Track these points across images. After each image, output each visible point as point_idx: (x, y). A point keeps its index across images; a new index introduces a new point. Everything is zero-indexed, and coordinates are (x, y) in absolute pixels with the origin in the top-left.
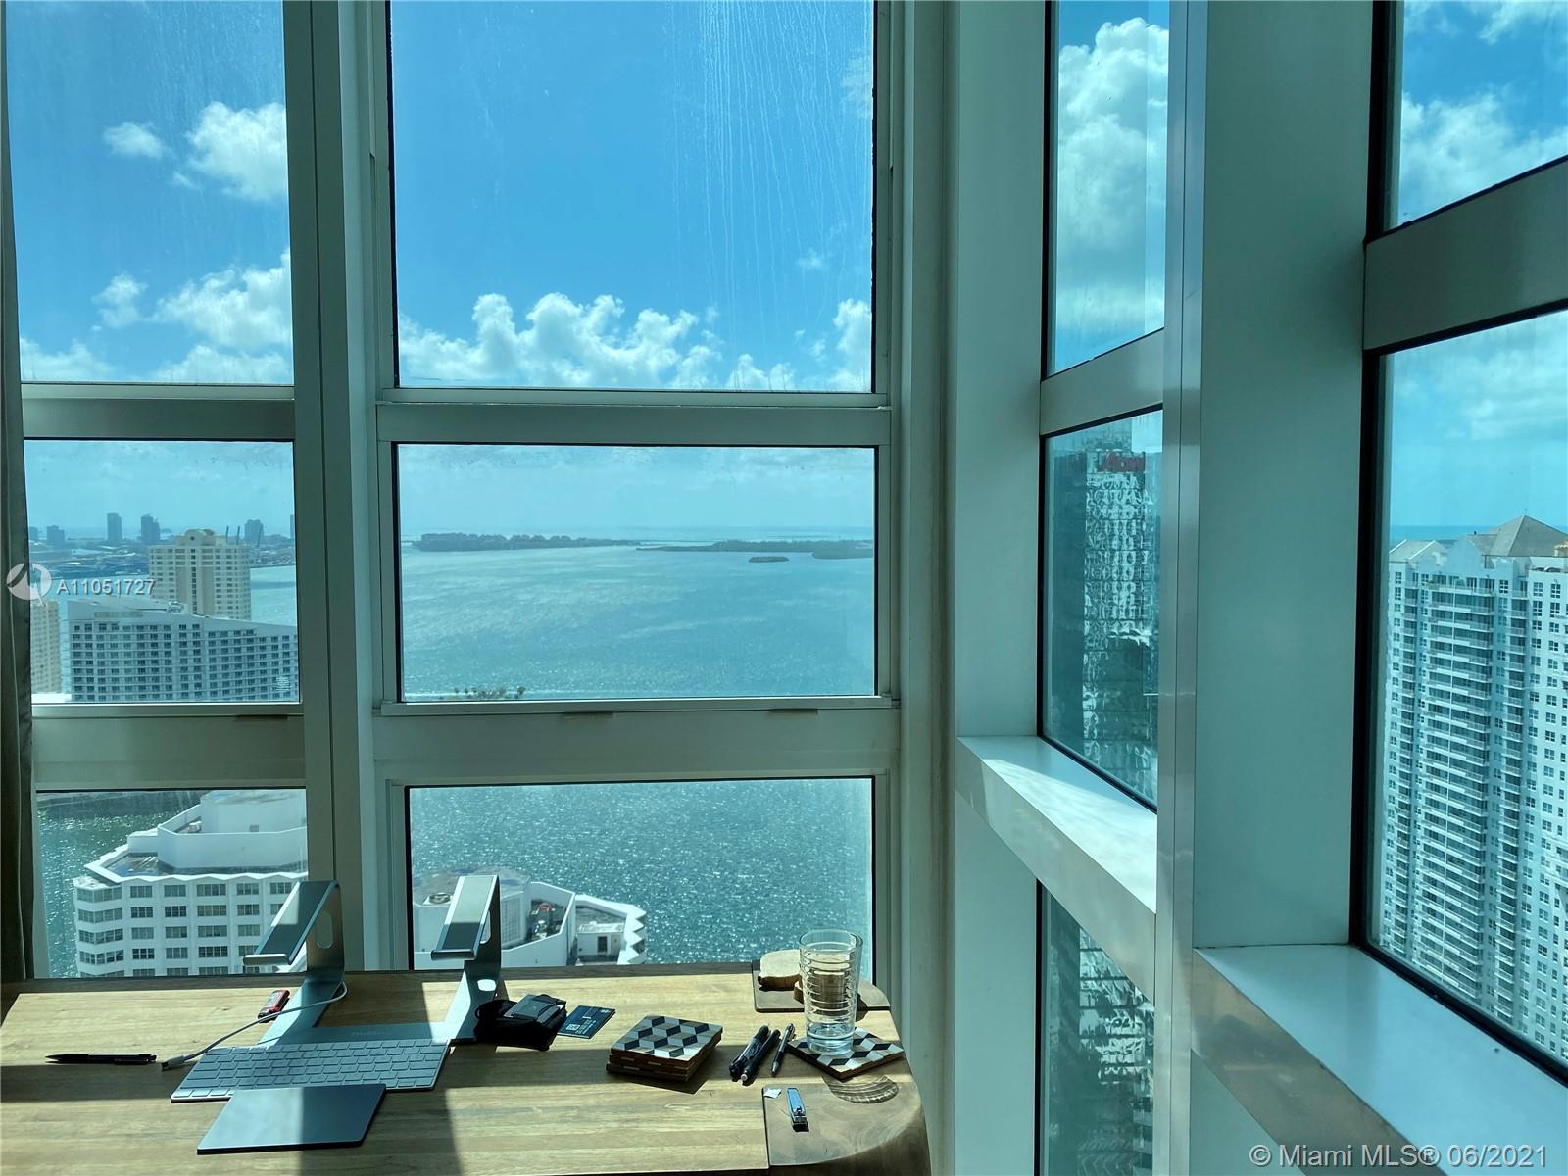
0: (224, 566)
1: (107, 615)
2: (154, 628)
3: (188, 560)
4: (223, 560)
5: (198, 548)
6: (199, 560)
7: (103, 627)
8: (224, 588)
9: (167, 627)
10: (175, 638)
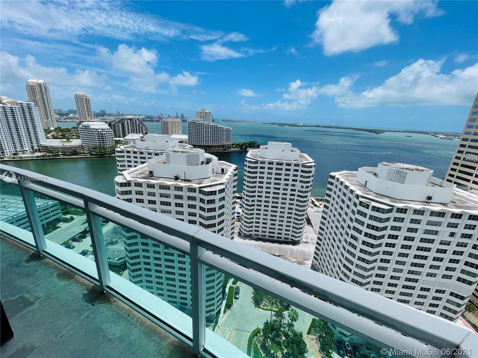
0: (208, 115)
1: (194, 121)
2: (201, 124)
3: (202, 114)
4: (208, 114)
5: (204, 112)
6: (204, 114)
7: (193, 123)
8: (208, 119)
9: (204, 124)
10: (205, 126)
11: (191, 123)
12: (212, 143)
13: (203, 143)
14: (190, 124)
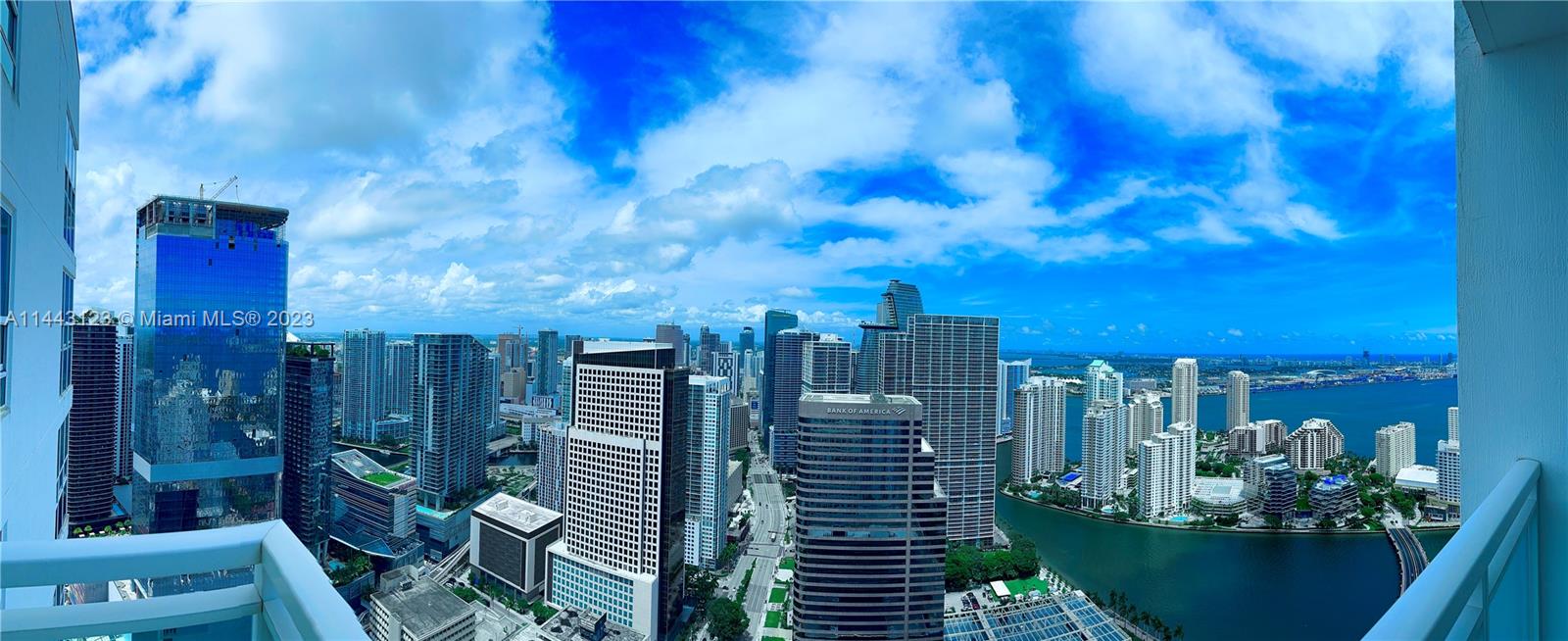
11: (1445, 454)
14: (1443, 455)
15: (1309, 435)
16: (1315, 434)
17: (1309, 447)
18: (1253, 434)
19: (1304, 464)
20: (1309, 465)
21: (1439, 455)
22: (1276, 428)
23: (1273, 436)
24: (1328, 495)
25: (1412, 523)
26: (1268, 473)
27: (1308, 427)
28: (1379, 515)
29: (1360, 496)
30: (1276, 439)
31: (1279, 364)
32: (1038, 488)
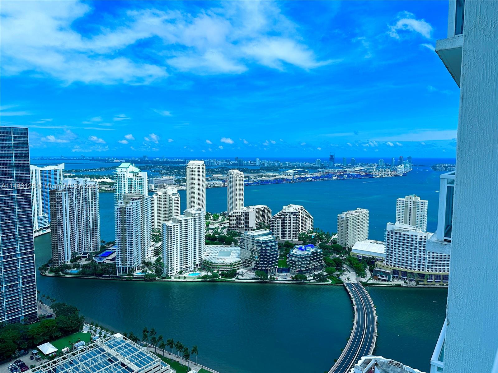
1: (398, 230)
2: (412, 236)
3: (409, 204)
4: (420, 205)
5: (412, 201)
6: (412, 205)
9: (416, 236)
10: (418, 240)
11: (392, 233)
12: (430, 270)
13: (413, 268)
14: (390, 234)
15: (288, 216)
16: (292, 216)
17: (288, 225)
18: (247, 215)
19: (283, 237)
20: (287, 237)
21: (387, 233)
22: (264, 211)
23: (261, 216)
24: (301, 258)
25: (364, 280)
26: (258, 242)
27: (287, 211)
28: (339, 273)
29: (324, 259)
30: (263, 218)
31: (266, 165)
32: (78, 266)
